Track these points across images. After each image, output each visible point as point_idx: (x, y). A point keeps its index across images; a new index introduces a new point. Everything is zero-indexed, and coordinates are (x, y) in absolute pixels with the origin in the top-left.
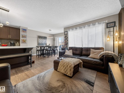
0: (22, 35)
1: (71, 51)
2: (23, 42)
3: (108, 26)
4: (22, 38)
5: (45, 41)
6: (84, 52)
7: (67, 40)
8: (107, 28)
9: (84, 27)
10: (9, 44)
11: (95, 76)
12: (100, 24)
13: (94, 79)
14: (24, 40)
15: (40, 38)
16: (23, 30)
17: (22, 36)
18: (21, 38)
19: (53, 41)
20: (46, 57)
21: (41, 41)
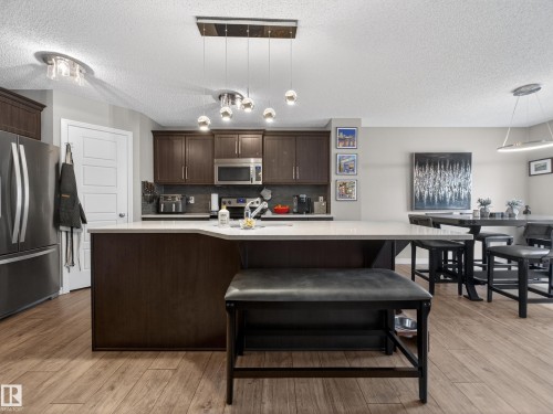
0: (340, 161)
2: (342, 195)
4: (339, 177)
5: (456, 182)
10: (295, 204)
14: (344, 184)
16: (342, 136)
17: (340, 164)
18: (334, 177)
19: (530, 175)
20: (489, 300)
21: (429, 182)
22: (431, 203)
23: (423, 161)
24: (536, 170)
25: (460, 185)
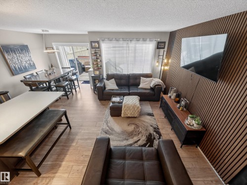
1: (113, 81)
3: (160, 46)
5: (27, 59)
6: (132, 81)
7: (99, 60)
8: (158, 48)
9: (131, 41)
11: (150, 107)
12: (152, 41)
13: (151, 110)
15: (8, 52)
21: (15, 60)
22: (21, 70)
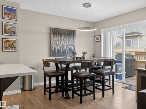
0: (5, 26)
2: (6, 48)
5: (69, 43)
14: (8, 41)
15: (55, 34)
16: (6, 11)
17: (5, 29)
19: (95, 42)
20: (73, 97)
21: (58, 43)
22: (59, 53)
23: (55, 32)
24: (97, 40)
25: (71, 45)
